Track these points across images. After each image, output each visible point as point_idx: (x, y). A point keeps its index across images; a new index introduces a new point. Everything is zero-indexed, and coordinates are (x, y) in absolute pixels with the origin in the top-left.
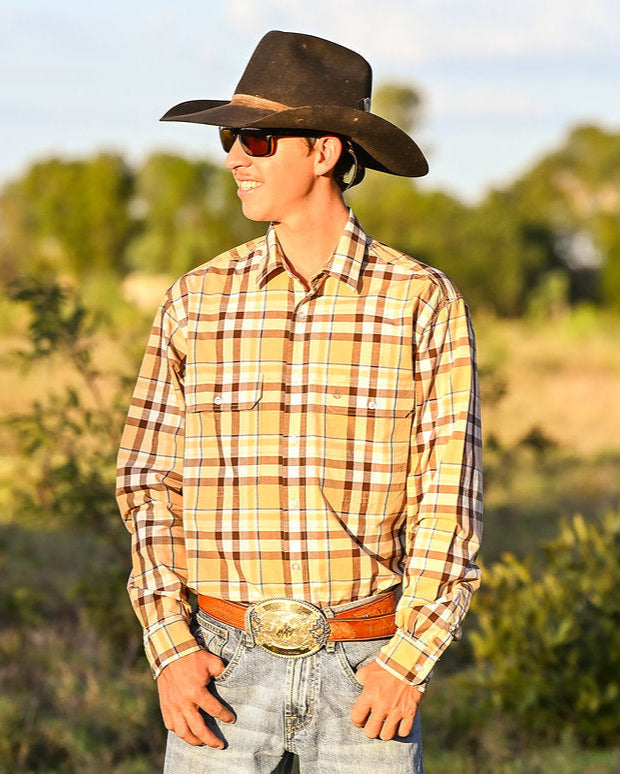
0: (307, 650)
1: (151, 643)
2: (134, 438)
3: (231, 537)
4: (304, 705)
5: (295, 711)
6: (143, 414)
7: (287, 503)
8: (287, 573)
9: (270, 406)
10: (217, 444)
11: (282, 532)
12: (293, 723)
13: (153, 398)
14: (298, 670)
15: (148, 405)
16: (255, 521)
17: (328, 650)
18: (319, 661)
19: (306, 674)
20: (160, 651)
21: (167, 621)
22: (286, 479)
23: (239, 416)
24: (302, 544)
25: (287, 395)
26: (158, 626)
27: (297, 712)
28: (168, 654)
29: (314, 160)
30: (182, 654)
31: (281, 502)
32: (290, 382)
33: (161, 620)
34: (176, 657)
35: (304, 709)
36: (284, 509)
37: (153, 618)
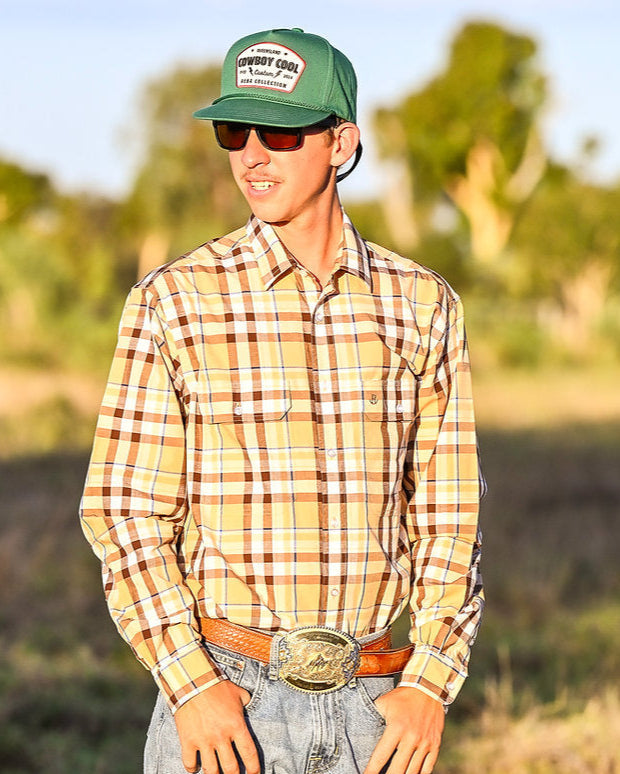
0: (334, 685)
1: (163, 679)
2: (106, 450)
3: (263, 559)
4: (333, 744)
5: (322, 751)
6: (114, 423)
7: (326, 522)
8: (324, 599)
9: (300, 417)
10: (243, 457)
11: (321, 554)
12: (316, 765)
13: (123, 405)
14: (322, 707)
15: (119, 413)
16: (292, 541)
17: (351, 686)
18: (342, 697)
19: (330, 712)
20: (175, 686)
21: (181, 653)
22: (326, 495)
23: (263, 427)
24: (342, 567)
25: (317, 404)
26: (170, 660)
27: (323, 753)
28: (186, 689)
29: (332, 150)
30: (201, 688)
31: (321, 522)
32: (318, 389)
33: (173, 653)
34: (195, 692)
35: (333, 748)
36: (323, 528)
37: (163, 652)
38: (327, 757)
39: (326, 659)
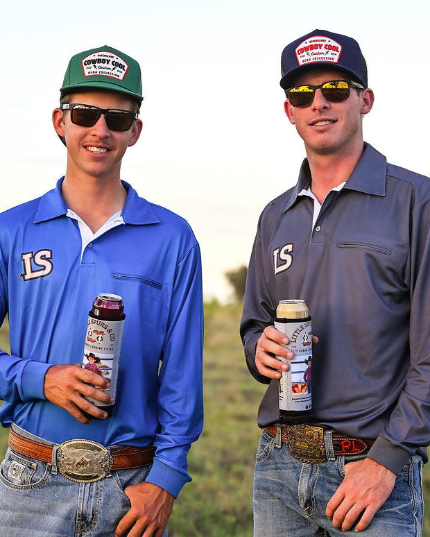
38: (88, 522)
39: (88, 460)
